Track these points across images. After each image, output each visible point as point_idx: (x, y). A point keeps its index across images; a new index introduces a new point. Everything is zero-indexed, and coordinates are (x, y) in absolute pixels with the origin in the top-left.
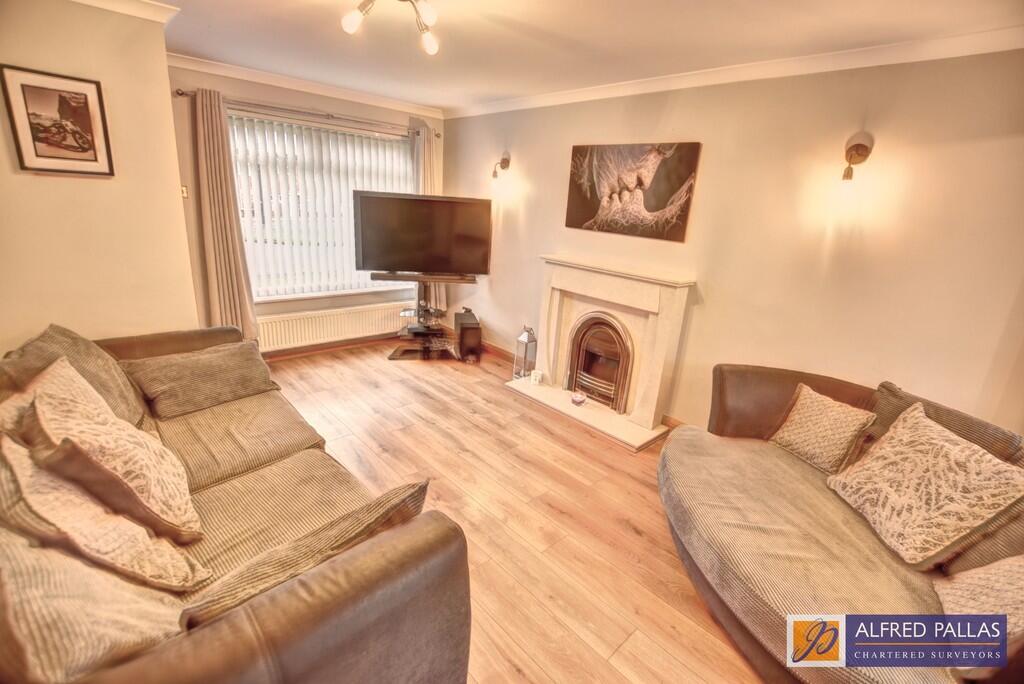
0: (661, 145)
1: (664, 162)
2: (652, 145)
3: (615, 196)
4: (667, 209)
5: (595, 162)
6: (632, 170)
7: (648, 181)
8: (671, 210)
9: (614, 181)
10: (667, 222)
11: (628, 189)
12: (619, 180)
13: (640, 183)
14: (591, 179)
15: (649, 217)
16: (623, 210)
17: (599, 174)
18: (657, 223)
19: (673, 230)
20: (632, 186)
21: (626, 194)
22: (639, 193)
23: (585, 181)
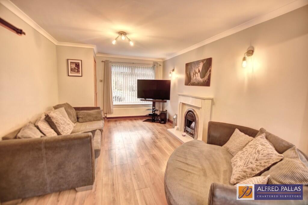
0: (203, 60)
1: (204, 64)
2: (201, 60)
3: (194, 75)
4: (205, 77)
5: (190, 67)
6: (197, 68)
7: (201, 70)
8: (206, 78)
9: (194, 71)
10: (206, 81)
11: (197, 73)
12: (195, 71)
13: (199, 71)
14: (189, 72)
15: (201, 80)
16: (196, 79)
17: (191, 70)
18: (203, 81)
19: (207, 83)
20: (197, 72)
21: (196, 74)
22: (199, 74)
23: (188, 72)
